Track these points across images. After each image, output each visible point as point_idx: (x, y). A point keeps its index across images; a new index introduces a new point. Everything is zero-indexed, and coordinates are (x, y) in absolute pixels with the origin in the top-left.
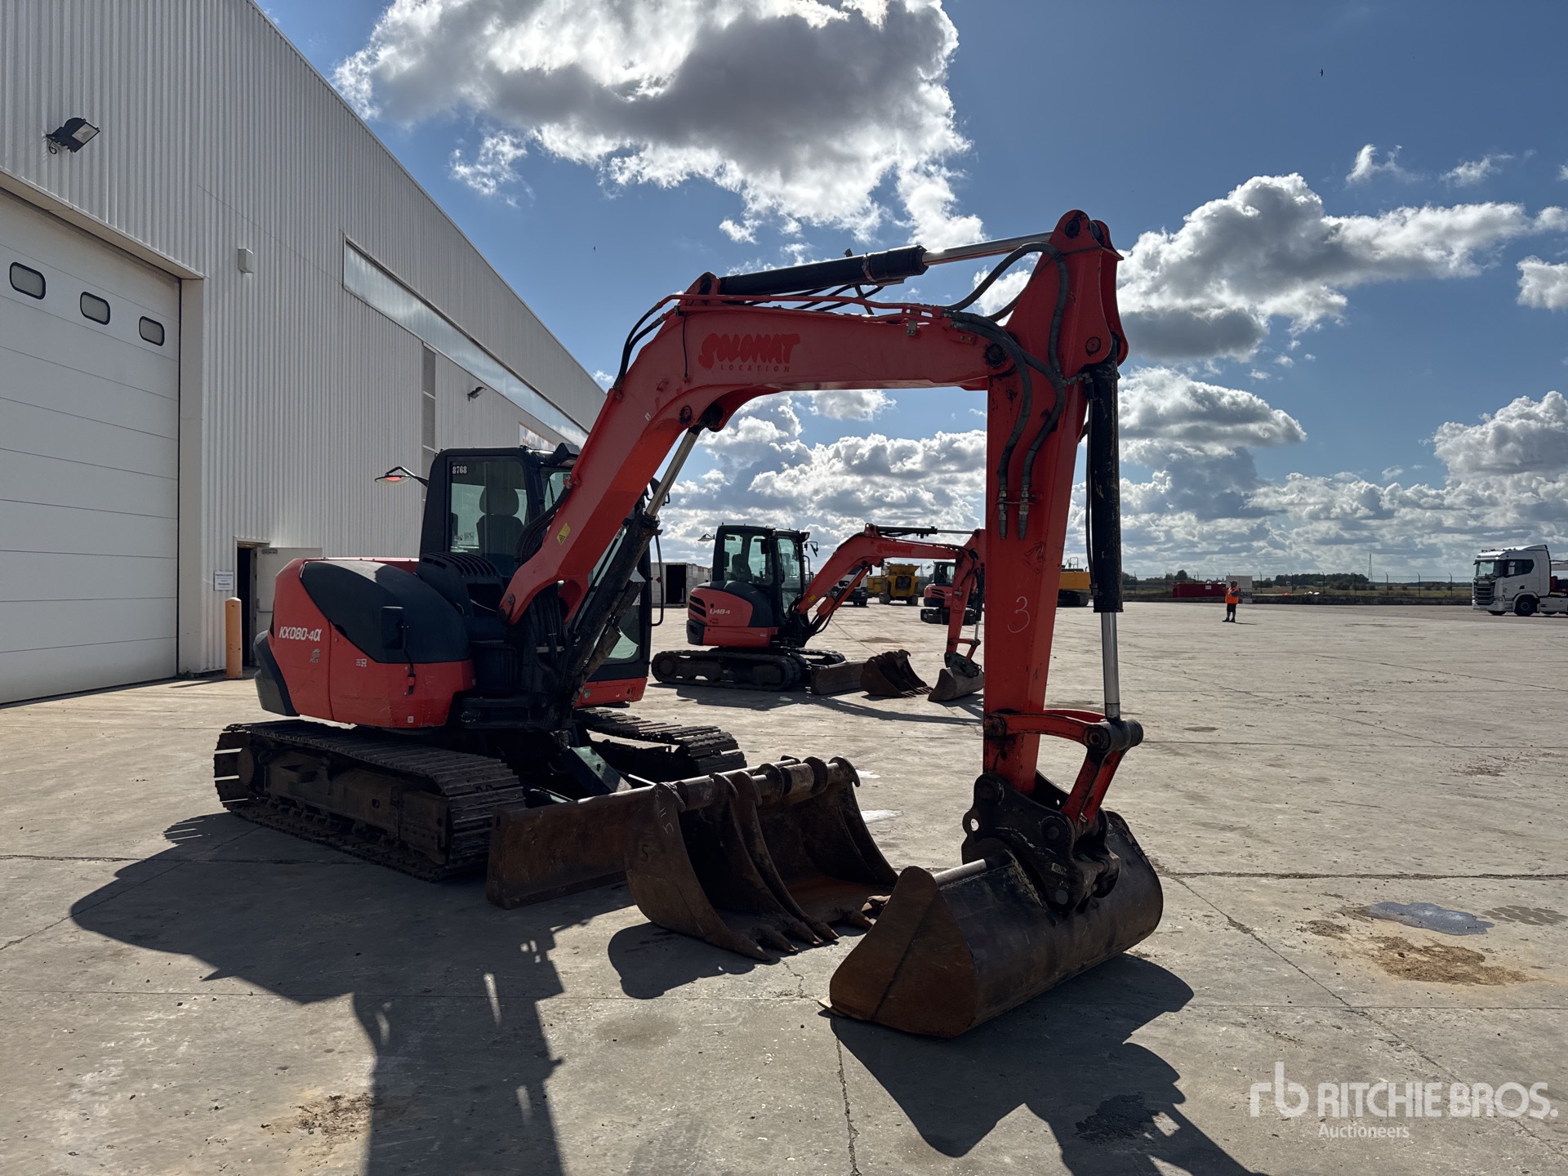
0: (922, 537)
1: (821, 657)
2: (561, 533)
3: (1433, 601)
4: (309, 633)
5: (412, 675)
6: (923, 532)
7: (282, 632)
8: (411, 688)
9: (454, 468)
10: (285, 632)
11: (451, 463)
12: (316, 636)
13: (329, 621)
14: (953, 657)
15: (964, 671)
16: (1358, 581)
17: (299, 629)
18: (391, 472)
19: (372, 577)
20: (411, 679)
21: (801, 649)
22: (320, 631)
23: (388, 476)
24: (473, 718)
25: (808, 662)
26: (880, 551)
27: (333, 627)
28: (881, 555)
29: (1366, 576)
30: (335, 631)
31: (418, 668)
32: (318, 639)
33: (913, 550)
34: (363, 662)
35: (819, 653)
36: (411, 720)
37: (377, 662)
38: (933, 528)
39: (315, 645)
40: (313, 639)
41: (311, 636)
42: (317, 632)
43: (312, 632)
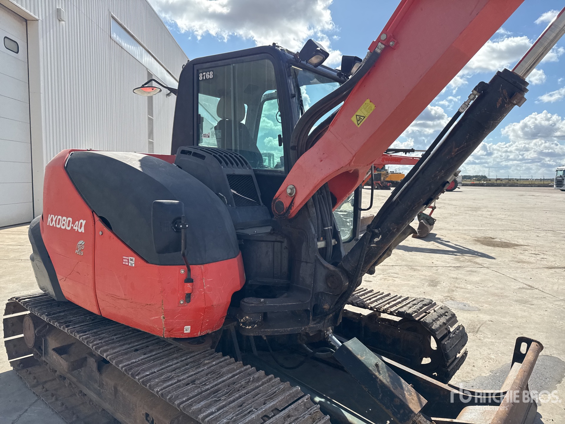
0: (406, 154)
1: (345, 213)
3: (529, 186)
4: (73, 223)
5: (189, 280)
6: (406, 151)
7: (49, 219)
8: (188, 297)
9: (201, 75)
10: (52, 220)
11: (198, 70)
12: (80, 226)
13: (93, 212)
14: (422, 215)
15: (428, 222)
16: (484, 178)
17: (64, 218)
18: (146, 84)
19: (137, 166)
20: (189, 285)
21: (339, 210)
22: (84, 222)
23: (143, 86)
24: (254, 323)
25: (342, 216)
26: (383, 161)
27: (97, 219)
28: (384, 163)
29: (487, 176)
30: (99, 224)
31: (196, 269)
32: (82, 230)
33: (401, 161)
34: (131, 261)
35: (345, 212)
36: (187, 329)
37: (147, 262)
38: (412, 149)
39: (78, 236)
40: (78, 230)
41: (75, 226)
42: (81, 223)
43: (77, 222)
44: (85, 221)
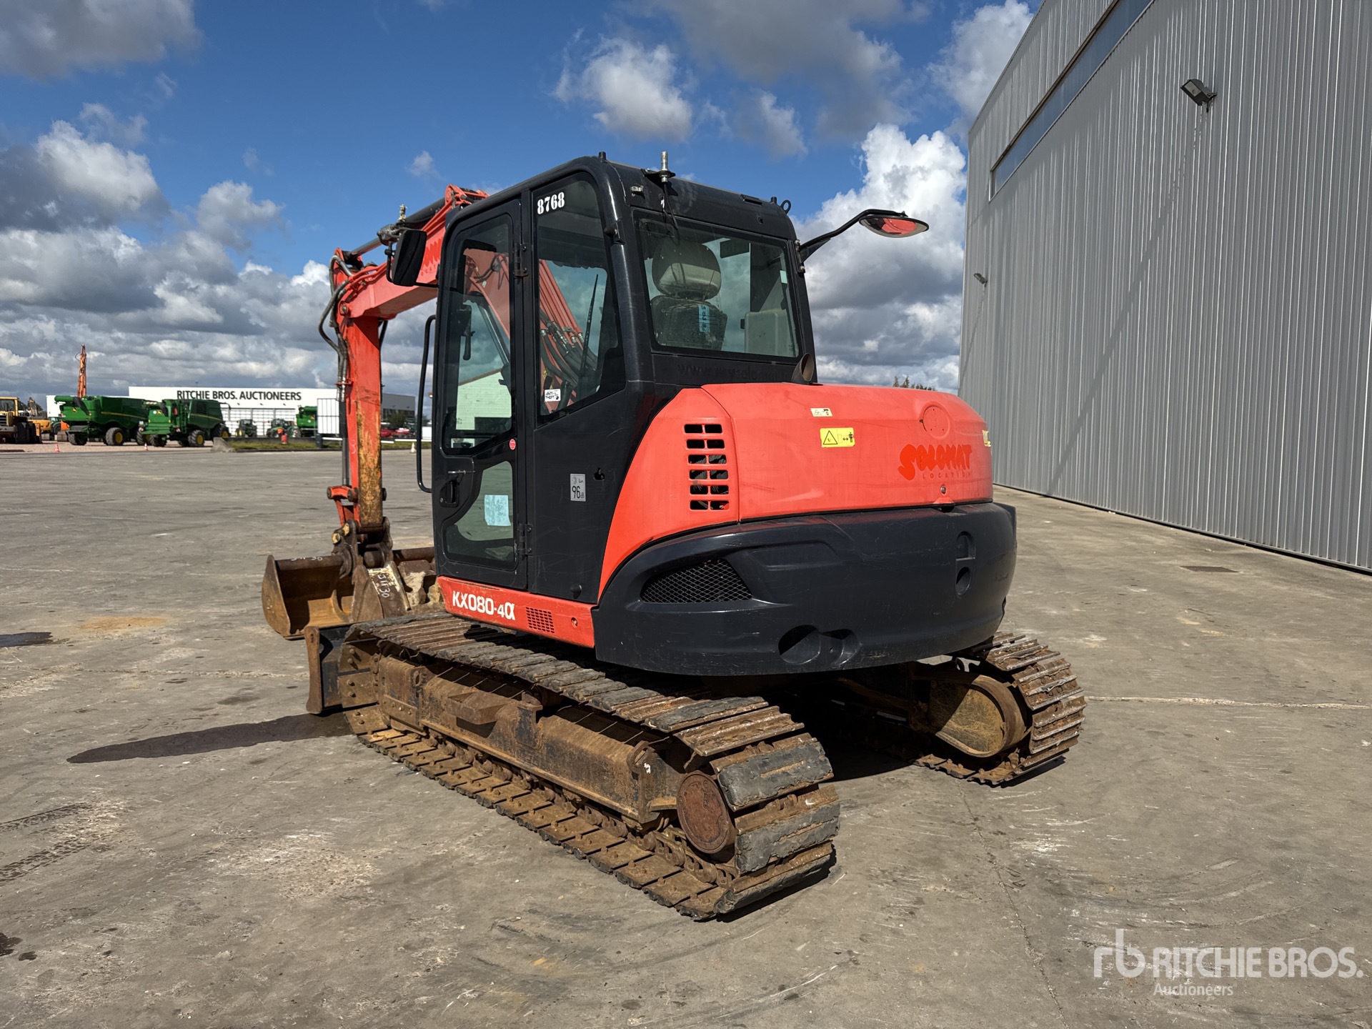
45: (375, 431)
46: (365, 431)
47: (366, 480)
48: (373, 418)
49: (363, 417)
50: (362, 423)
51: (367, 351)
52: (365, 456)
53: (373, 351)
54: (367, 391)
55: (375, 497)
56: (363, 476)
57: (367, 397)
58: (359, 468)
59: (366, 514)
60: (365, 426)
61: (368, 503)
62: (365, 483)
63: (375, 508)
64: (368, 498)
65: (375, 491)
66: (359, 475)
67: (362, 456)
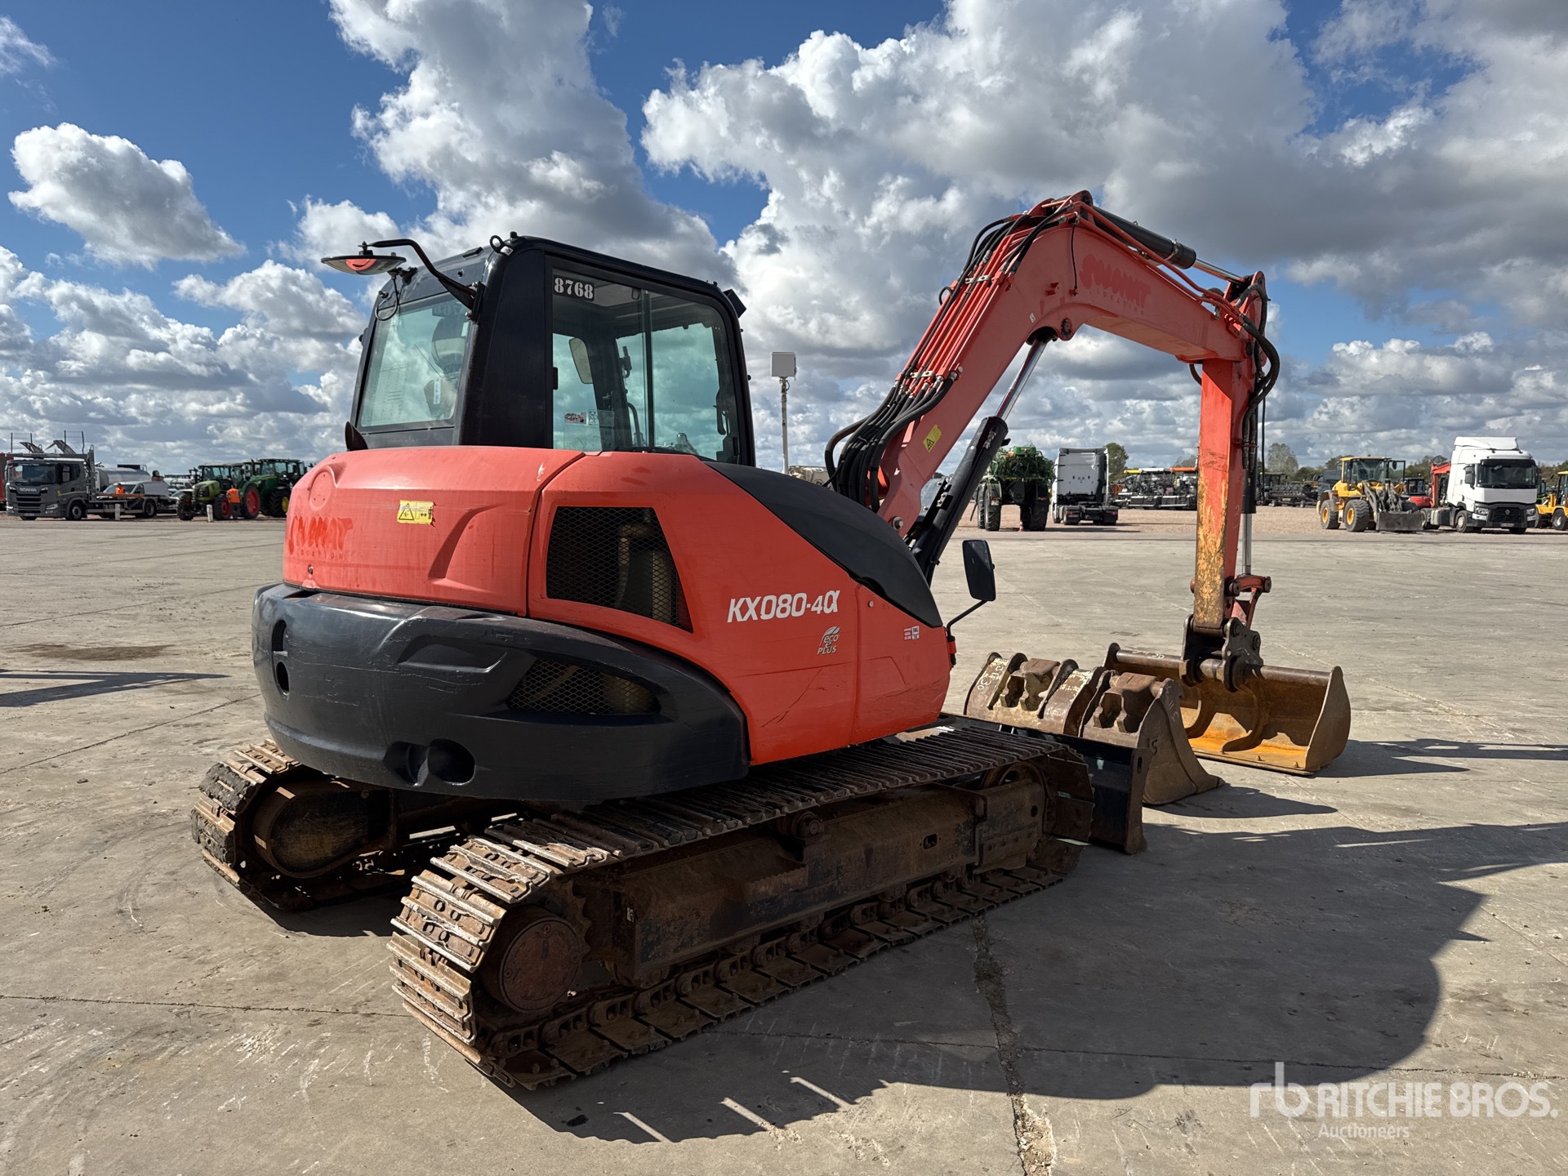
2: (929, 437)
4: (811, 600)
7: (735, 609)
9: (559, 282)
10: (744, 609)
13: (850, 573)
17: (784, 597)
22: (836, 595)
30: (864, 590)
32: (833, 607)
34: (915, 632)
37: (932, 627)
39: (826, 620)
40: (822, 611)
41: (817, 606)
42: (831, 597)
43: (820, 598)
44: (838, 592)
45: (1220, 504)
46: (1207, 505)
47: (1204, 567)
48: (1218, 488)
49: (1206, 487)
50: (1204, 495)
51: (1216, 403)
52: (1205, 537)
53: (1223, 402)
54: (1213, 454)
55: (1214, 590)
56: (1200, 561)
57: (1212, 462)
58: (1197, 552)
59: (1202, 609)
60: (1208, 498)
61: (1205, 597)
62: (1203, 571)
63: (1213, 603)
64: (1205, 590)
65: (1214, 581)
66: (1197, 561)
67: (1201, 537)
